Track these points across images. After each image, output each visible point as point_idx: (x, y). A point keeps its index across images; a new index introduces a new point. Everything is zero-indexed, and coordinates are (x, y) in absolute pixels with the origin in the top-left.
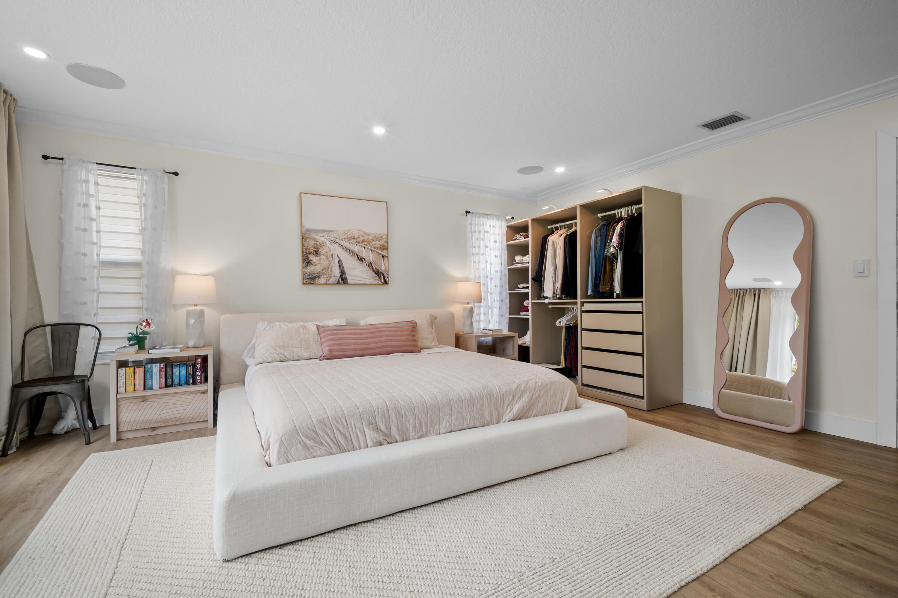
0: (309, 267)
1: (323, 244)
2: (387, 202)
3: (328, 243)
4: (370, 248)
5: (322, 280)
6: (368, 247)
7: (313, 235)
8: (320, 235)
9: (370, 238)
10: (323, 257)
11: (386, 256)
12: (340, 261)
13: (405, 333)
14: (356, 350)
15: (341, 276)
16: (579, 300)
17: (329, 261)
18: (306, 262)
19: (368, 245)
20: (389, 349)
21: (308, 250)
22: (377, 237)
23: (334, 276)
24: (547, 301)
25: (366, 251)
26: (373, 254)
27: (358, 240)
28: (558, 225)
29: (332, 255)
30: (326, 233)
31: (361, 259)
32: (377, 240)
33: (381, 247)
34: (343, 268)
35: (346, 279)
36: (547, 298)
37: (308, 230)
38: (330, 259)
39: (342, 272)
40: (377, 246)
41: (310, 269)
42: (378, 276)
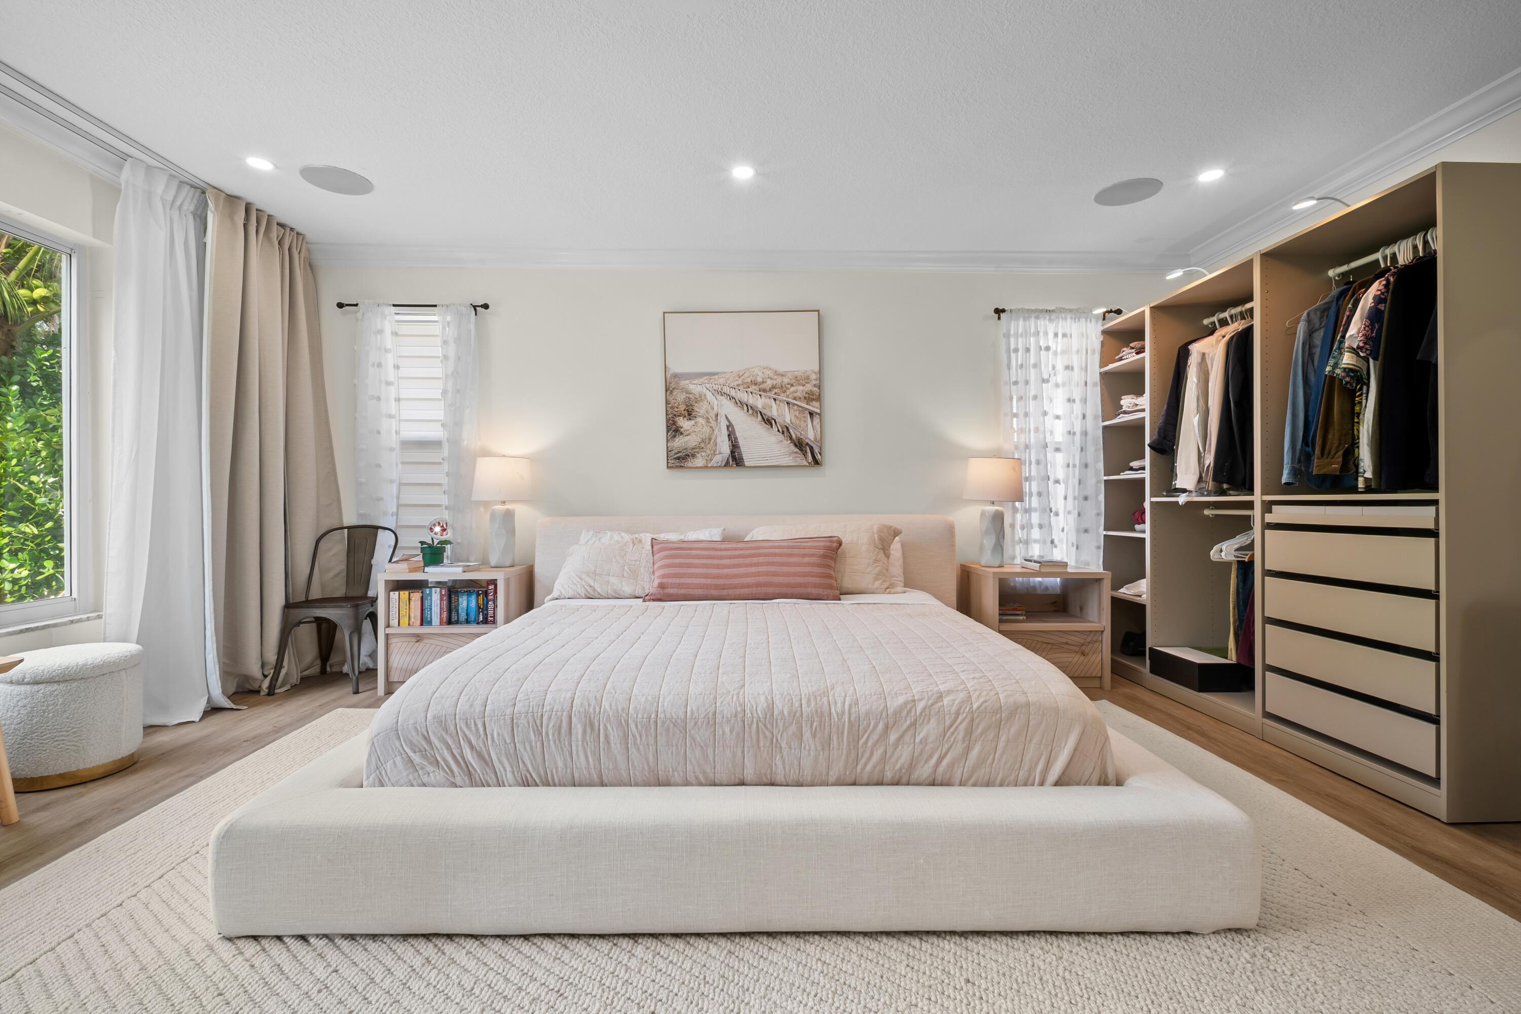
0: (677, 439)
1: (701, 398)
2: (818, 311)
3: (709, 395)
4: (785, 399)
5: (699, 461)
6: (782, 397)
7: (684, 383)
8: (695, 382)
9: (786, 380)
10: (700, 420)
11: (817, 413)
12: (730, 426)
13: (807, 560)
14: (707, 587)
15: (732, 452)
16: (1257, 497)
17: (711, 427)
18: (673, 430)
19: (783, 395)
20: (770, 590)
21: (676, 410)
22: (799, 378)
23: (720, 453)
24: (1182, 499)
25: (779, 406)
26: (792, 410)
27: (762, 386)
28: (1226, 315)
29: (717, 415)
30: (706, 378)
31: (768, 421)
32: (799, 384)
33: (807, 395)
34: (736, 438)
35: (741, 459)
36: (1184, 491)
37: (675, 376)
38: (713, 423)
39: (733, 446)
40: (798, 394)
41: (679, 442)
42: (801, 450)
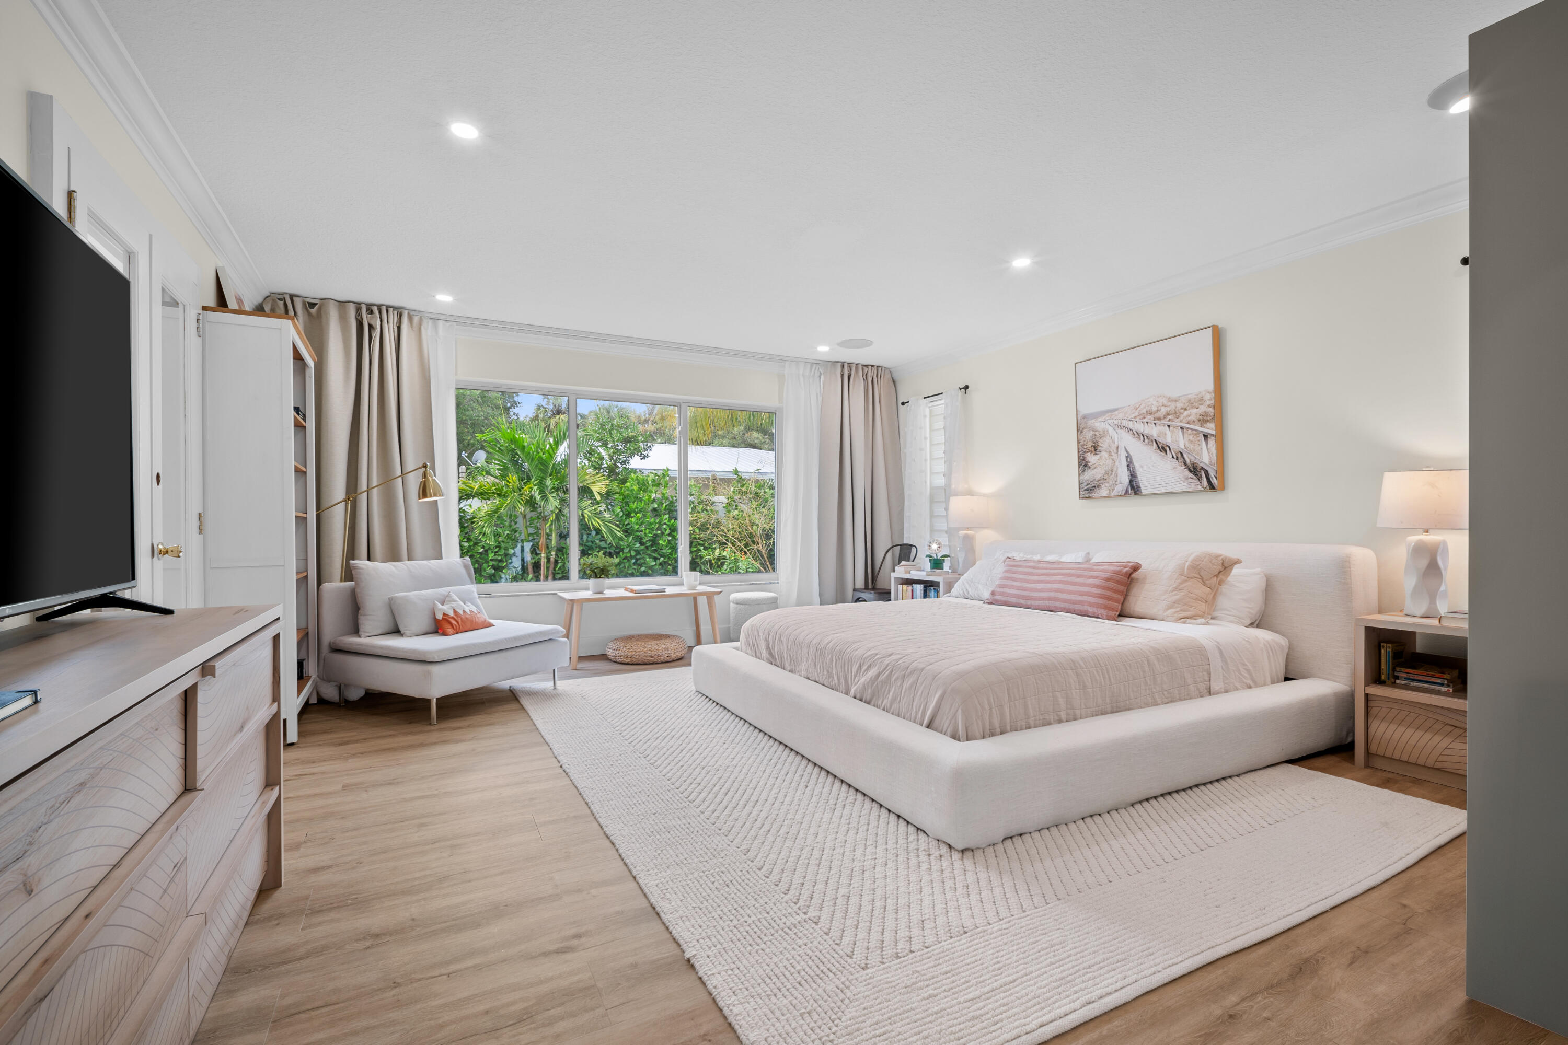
0: (1086, 473)
1: (1104, 434)
2: (1212, 326)
3: (1111, 430)
4: (1178, 424)
5: (1103, 492)
6: (1177, 423)
7: (1091, 422)
8: (1099, 420)
9: (1179, 405)
10: (1104, 454)
11: (1212, 435)
12: (1128, 457)
15: (1131, 481)
17: (1113, 460)
18: (1084, 465)
19: (1176, 420)
21: (1085, 447)
22: (1192, 401)
23: (1121, 483)
25: (1173, 432)
26: (1186, 435)
27: (1157, 415)
29: (1117, 448)
30: (1107, 415)
31: (1163, 449)
32: (1193, 407)
33: (1201, 417)
34: (1134, 468)
35: (1139, 487)
37: (1084, 417)
38: (1114, 456)
39: (1131, 475)
40: (1192, 418)
41: (1089, 475)
42: (1196, 475)
